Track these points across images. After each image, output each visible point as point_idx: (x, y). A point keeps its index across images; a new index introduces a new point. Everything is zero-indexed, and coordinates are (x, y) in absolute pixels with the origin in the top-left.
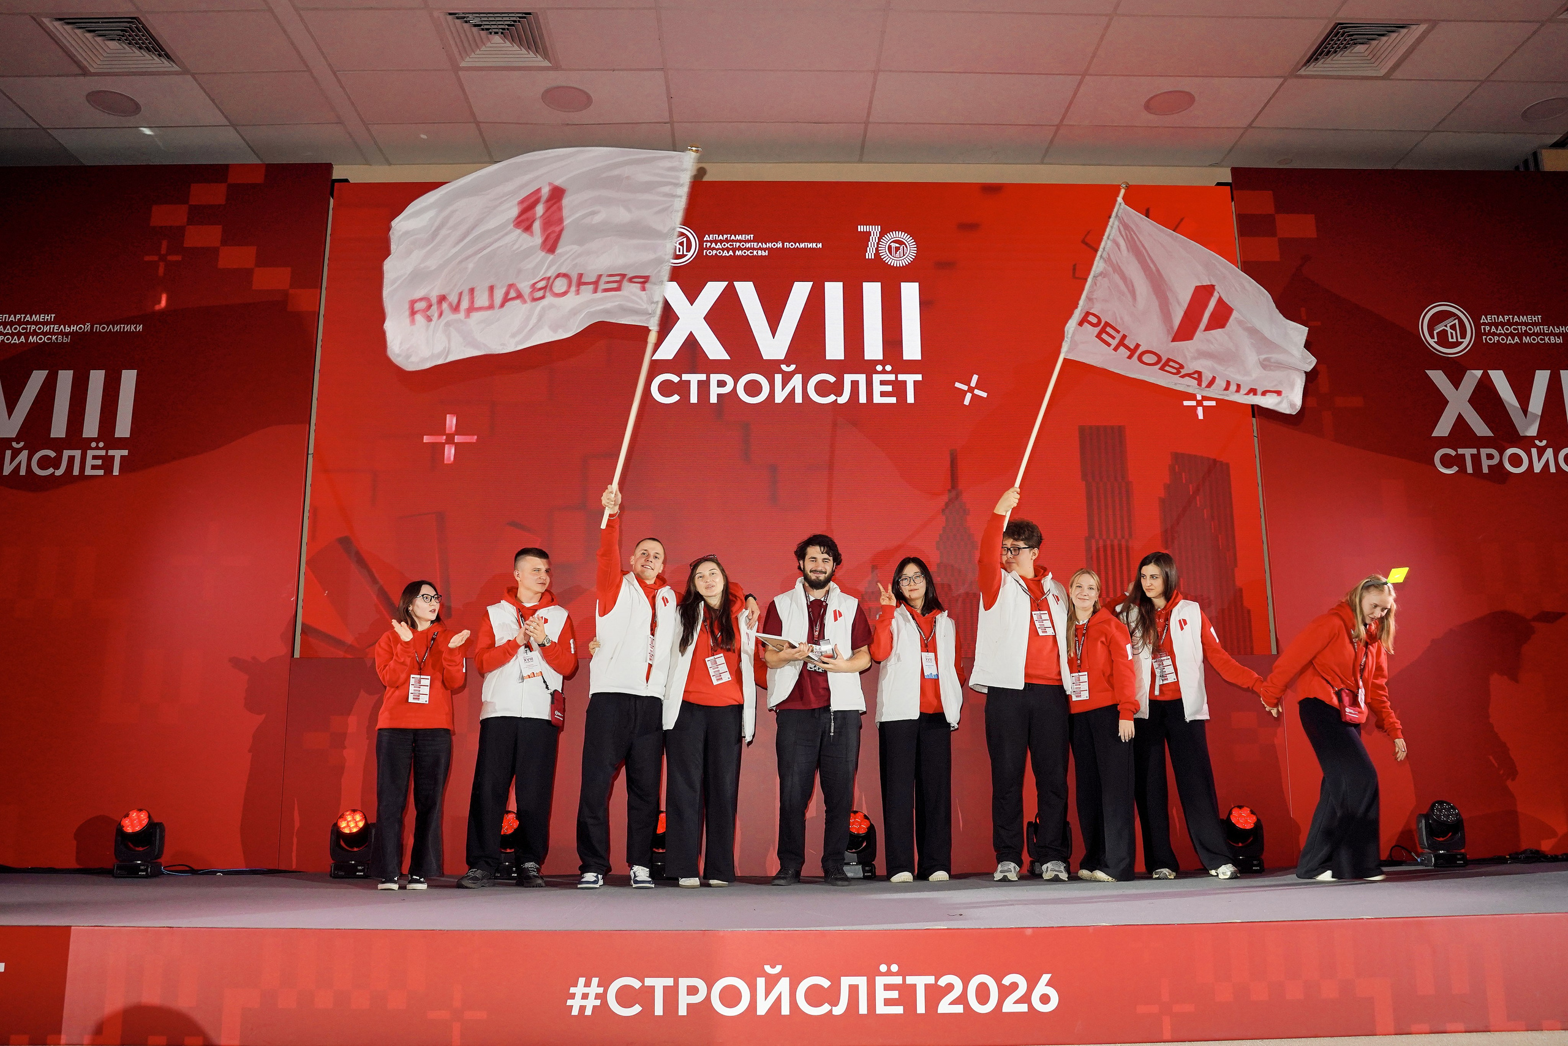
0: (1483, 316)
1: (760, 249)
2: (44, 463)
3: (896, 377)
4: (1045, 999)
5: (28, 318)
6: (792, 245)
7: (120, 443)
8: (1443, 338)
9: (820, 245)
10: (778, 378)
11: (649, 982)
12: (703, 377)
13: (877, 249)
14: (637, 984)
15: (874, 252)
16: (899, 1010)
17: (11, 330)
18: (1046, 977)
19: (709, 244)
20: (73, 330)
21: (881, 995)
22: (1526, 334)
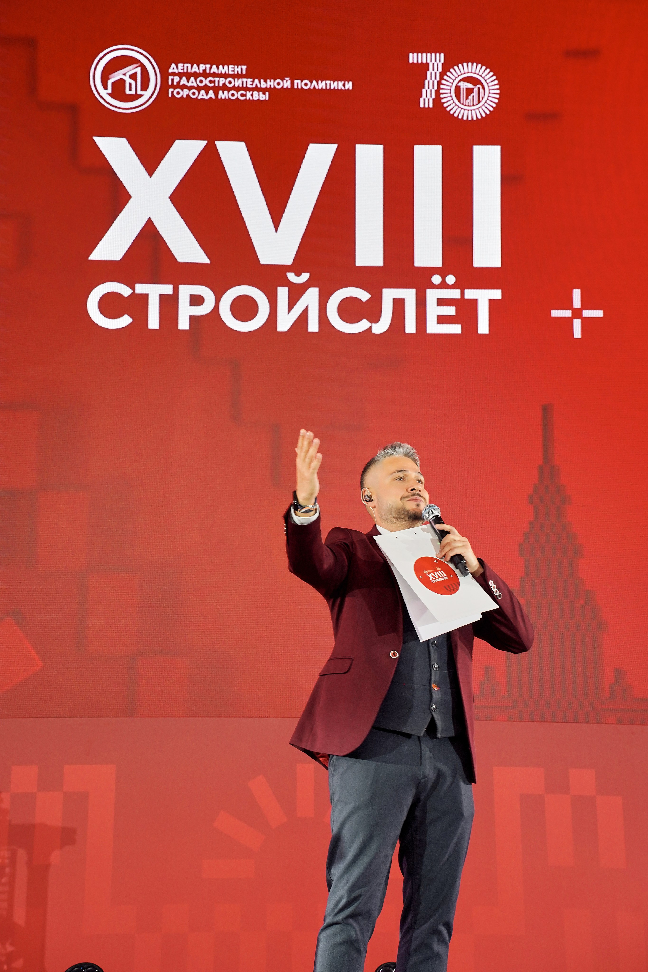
1: (257, 89)
3: (463, 294)
6: (306, 84)
9: (349, 85)
10: (283, 293)
12: (168, 289)
13: (438, 93)
15: (433, 96)
19: (177, 79)
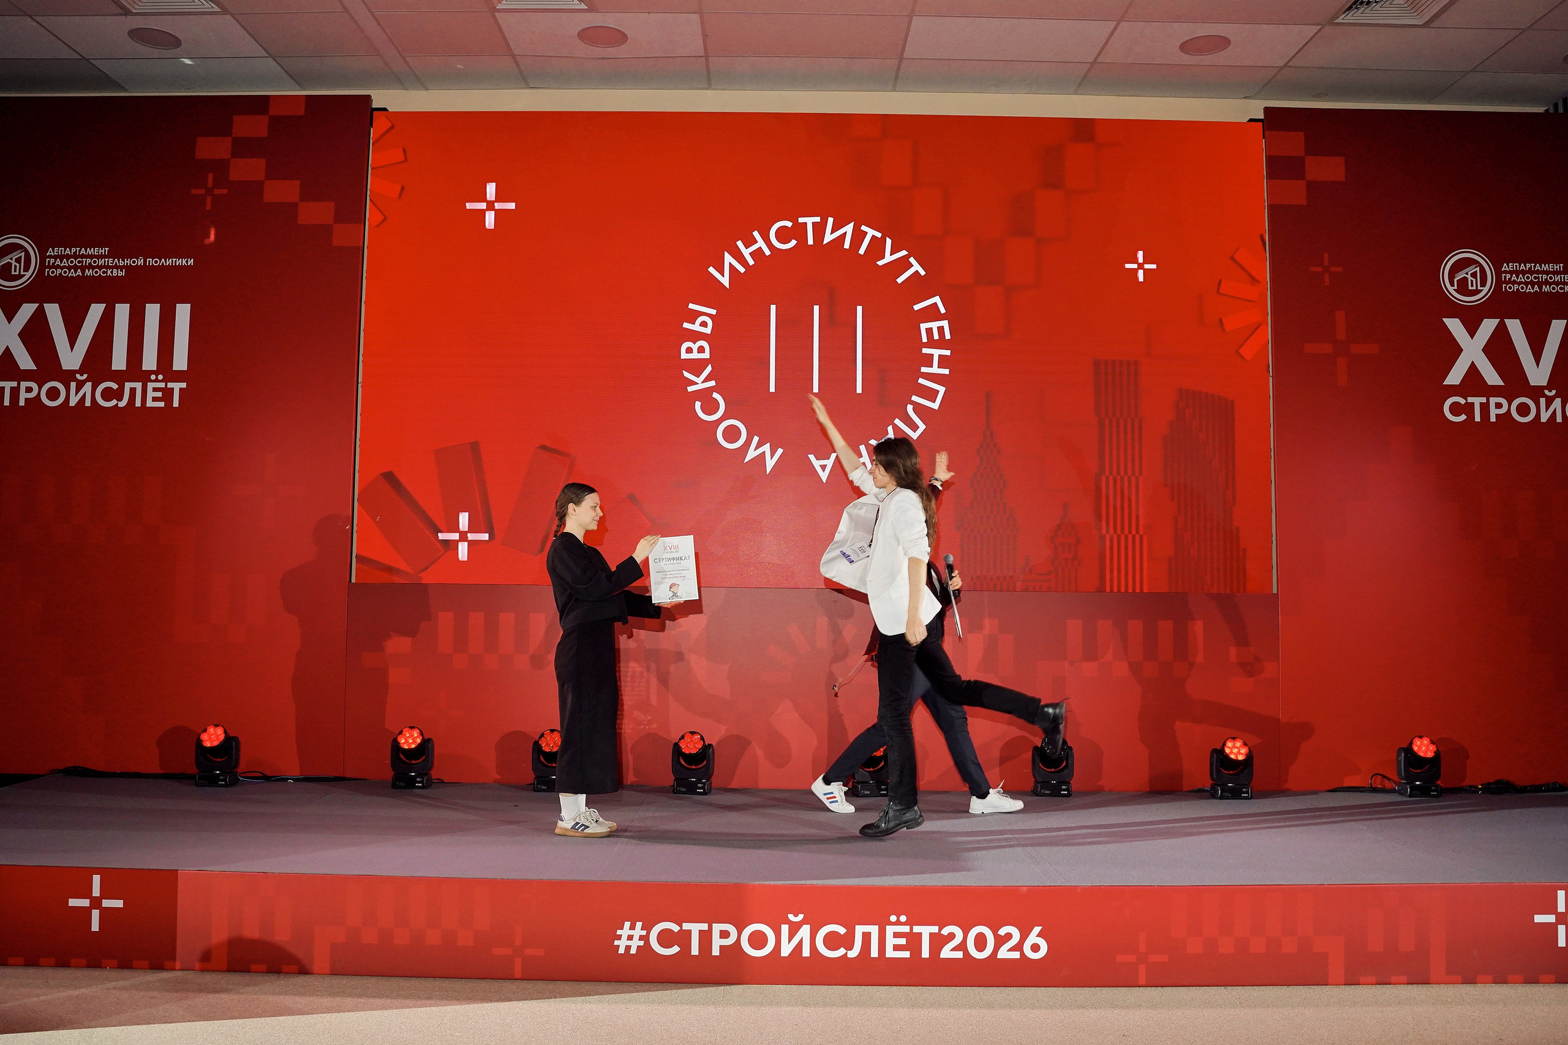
0: (1505, 264)
2: (107, 394)
4: (1035, 948)
5: (83, 251)
7: (178, 376)
8: (1463, 288)
11: (686, 926)
14: (675, 928)
16: (906, 954)
17: (68, 263)
18: (1037, 930)
20: (127, 263)
21: (890, 941)
22: (1547, 283)
